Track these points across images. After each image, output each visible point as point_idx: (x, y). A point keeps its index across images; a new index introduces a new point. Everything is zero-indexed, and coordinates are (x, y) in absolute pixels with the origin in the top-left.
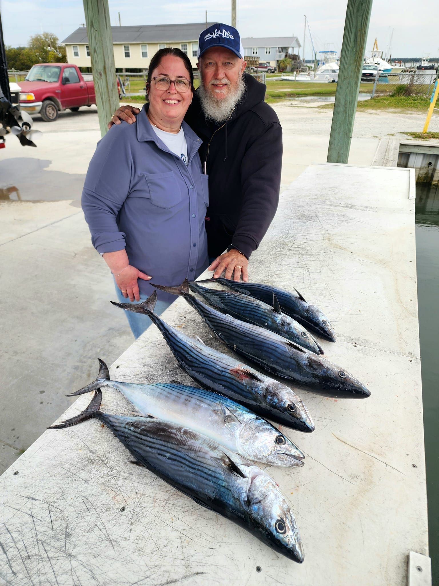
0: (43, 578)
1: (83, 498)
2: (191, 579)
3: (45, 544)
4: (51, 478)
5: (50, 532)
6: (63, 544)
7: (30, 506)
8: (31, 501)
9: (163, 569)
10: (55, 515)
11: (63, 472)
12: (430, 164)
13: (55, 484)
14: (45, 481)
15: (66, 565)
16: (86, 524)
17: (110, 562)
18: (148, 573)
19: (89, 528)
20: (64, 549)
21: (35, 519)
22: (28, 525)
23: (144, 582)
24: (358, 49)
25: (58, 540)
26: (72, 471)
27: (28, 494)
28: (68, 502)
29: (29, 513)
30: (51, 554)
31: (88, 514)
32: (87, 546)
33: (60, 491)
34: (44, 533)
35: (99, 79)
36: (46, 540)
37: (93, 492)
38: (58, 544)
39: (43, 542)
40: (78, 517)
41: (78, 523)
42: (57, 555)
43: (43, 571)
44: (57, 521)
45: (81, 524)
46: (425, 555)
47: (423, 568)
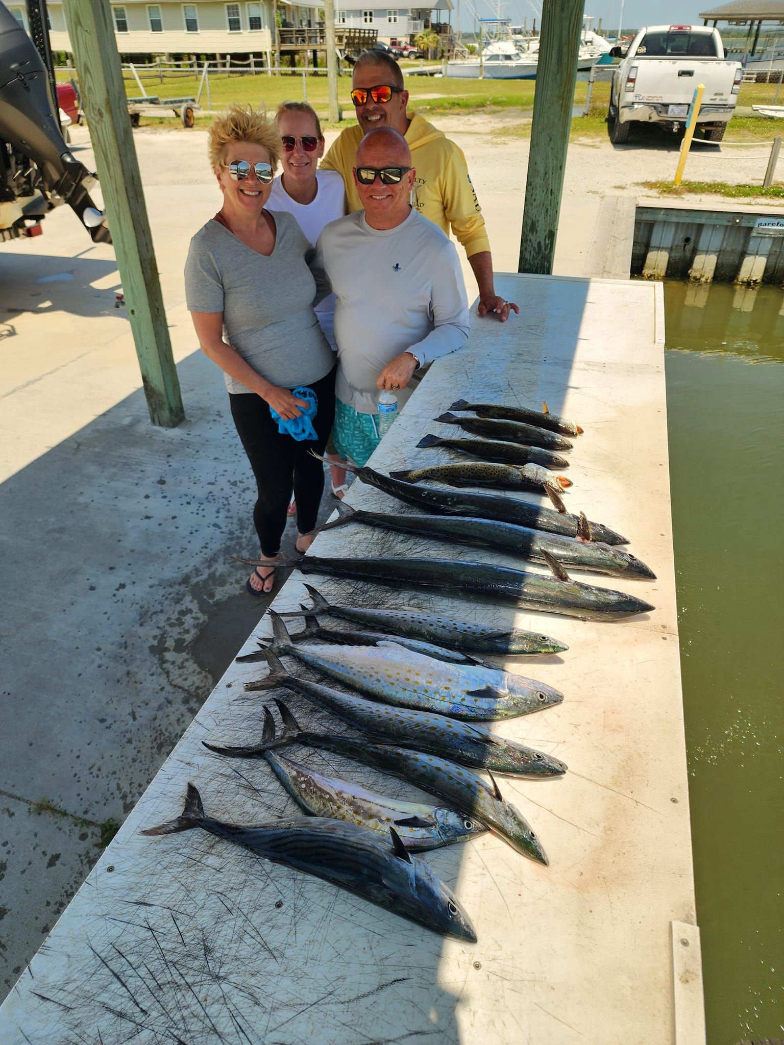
0: (185, 1013)
1: (219, 895)
2: (389, 990)
3: (177, 966)
4: (166, 871)
5: (181, 948)
6: (203, 963)
7: (143, 915)
8: (143, 907)
9: (349, 980)
10: (183, 924)
11: (180, 859)
12: (687, 240)
13: (173, 879)
14: (157, 876)
15: (215, 990)
16: (230, 931)
17: (275, 980)
18: (330, 989)
19: (236, 936)
20: (206, 970)
21: (155, 934)
22: (148, 942)
23: (327, 1000)
24: (564, 76)
25: (196, 958)
26: (194, 857)
27: (136, 898)
28: (198, 903)
29: (145, 924)
30: (190, 980)
31: (230, 916)
32: (239, 962)
33: (183, 888)
34: (172, 950)
35: (98, 123)
36: (178, 961)
37: (231, 885)
38: (196, 964)
39: (174, 964)
40: (216, 923)
41: (219, 932)
42: (198, 979)
43: (185, 1004)
44: (188, 931)
45: (224, 933)
46: (692, 924)
47: (690, 941)
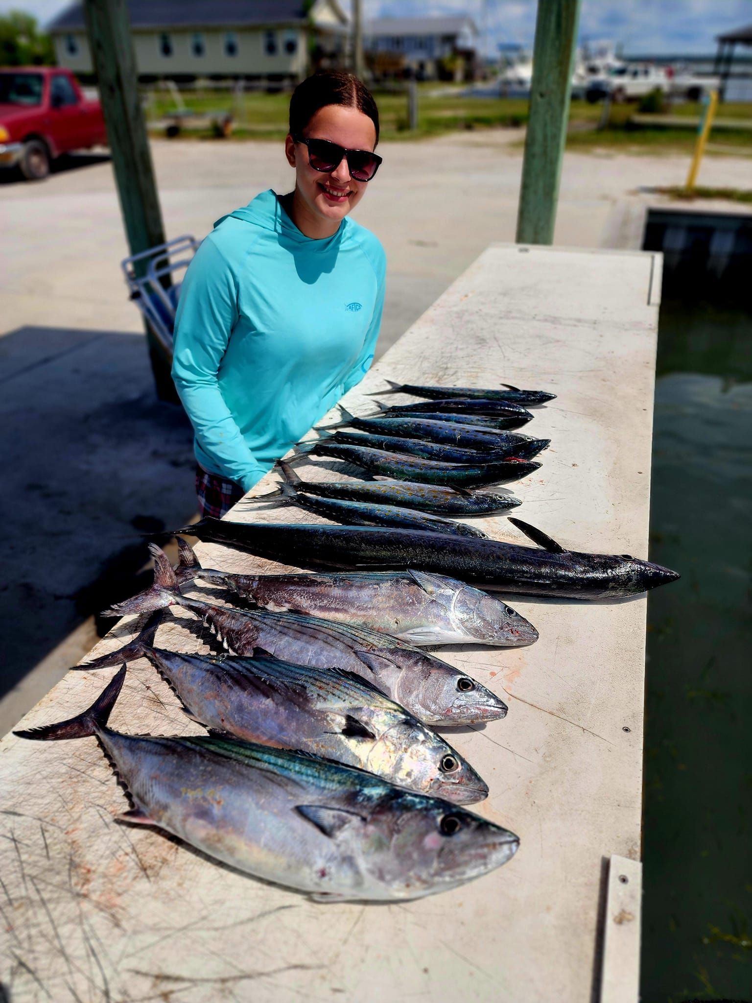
0: (34, 931)
1: (98, 808)
2: (272, 917)
3: (35, 881)
4: (45, 781)
5: (44, 863)
6: (67, 879)
7: (9, 825)
8: (12, 817)
9: (228, 904)
10: (51, 837)
11: (63, 770)
13: (51, 789)
14: (34, 786)
15: (71, 907)
16: (103, 846)
17: (141, 901)
18: (204, 913)
19: (108, 852)
20: (67, 886)
21: (19, 845)
22: (8, 854)
23: (199, 925)
25: (58, 873)
26: (78, 767)
27: (4, 807)
28: (73, 814)
29: (9, 835)
30: (46, 896)
31: (106, 831)
32: (106, 880)
33: (60, 799)
34: (34, 864)
35: (109, 98)
36: (37, 875)
37: (114, 798)
38: (57, 879)
39: (32, 878)
40: (89, 837)
41: (90, 846)
42: (55, 895)
43: (35, 921)
44: (55, 844)
45: (95, 847)
46: (634, 859)
47: (630, 878)
